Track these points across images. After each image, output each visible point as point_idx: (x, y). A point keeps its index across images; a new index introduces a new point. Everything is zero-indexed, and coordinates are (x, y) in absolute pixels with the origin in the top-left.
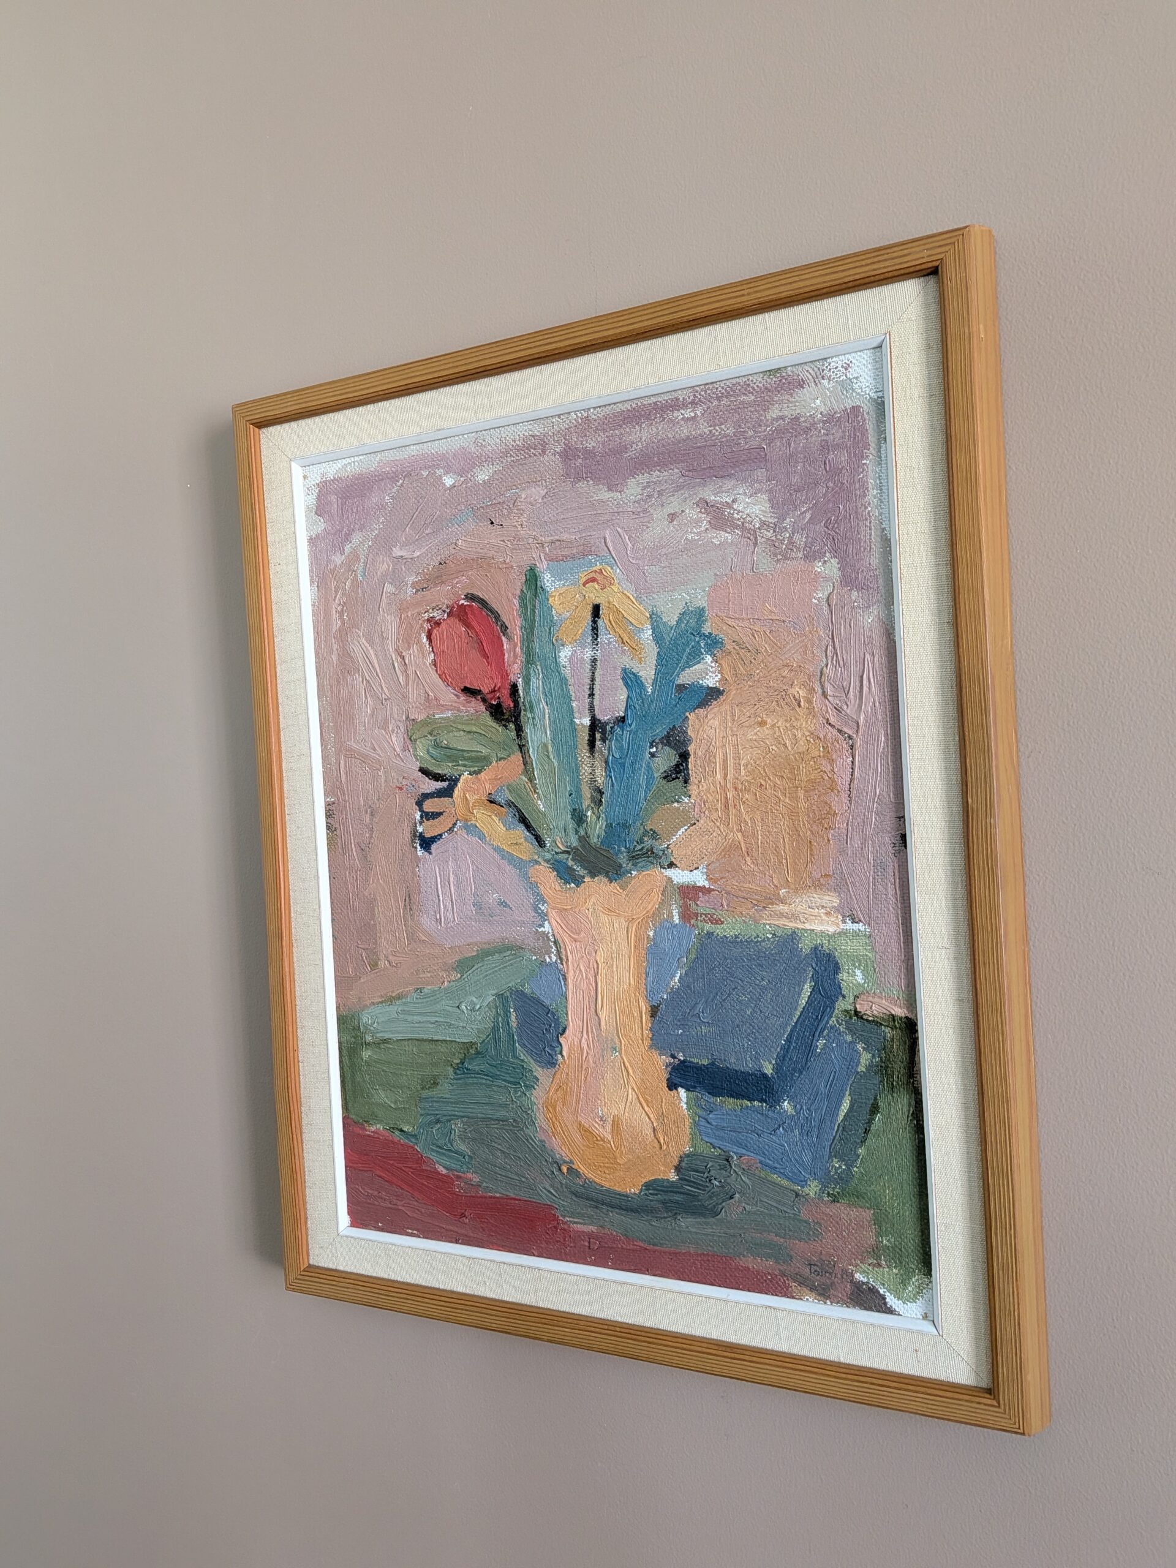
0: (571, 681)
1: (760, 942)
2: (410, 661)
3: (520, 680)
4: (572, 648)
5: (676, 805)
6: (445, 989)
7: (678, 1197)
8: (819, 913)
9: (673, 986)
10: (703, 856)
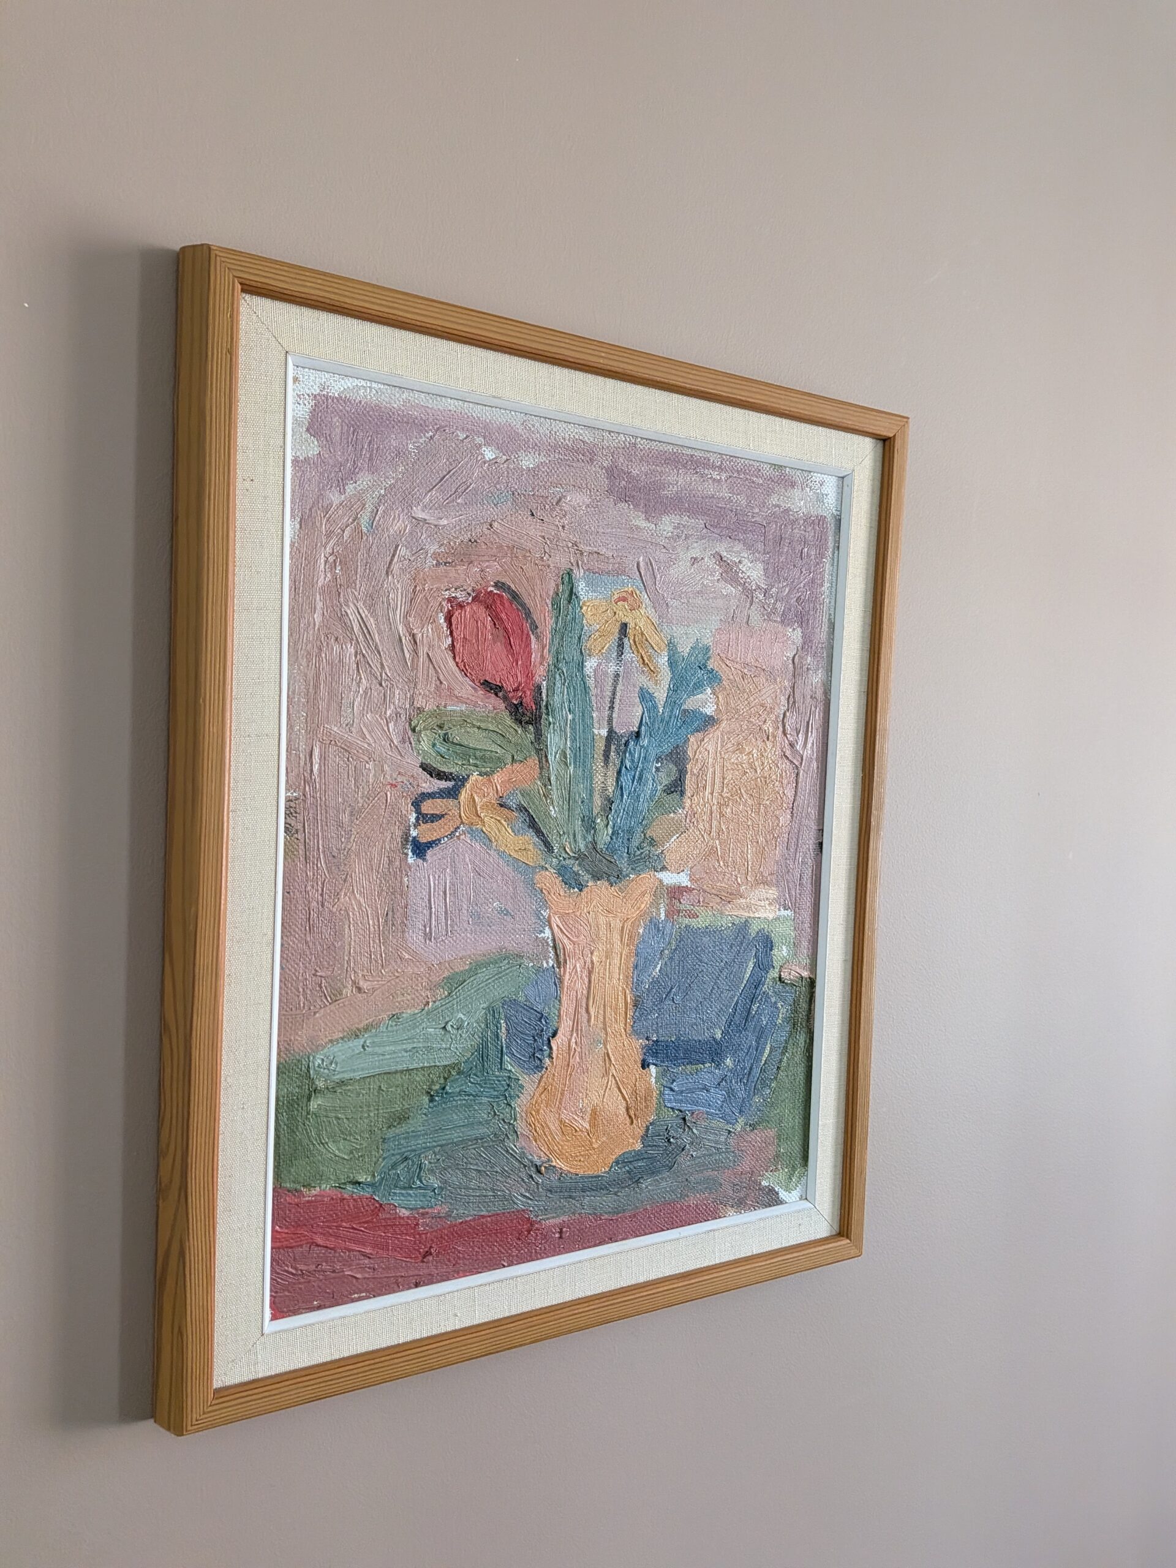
0: (593, 691)
1: (723, 931)
2: (422, 640)
3: (544, 683)
4: (598, 659)
5: (672, 815)
6: (429, 1011)
7: (640, 1164)
8: (764, 904)
9: (654, 976)
10: (688, 860)
